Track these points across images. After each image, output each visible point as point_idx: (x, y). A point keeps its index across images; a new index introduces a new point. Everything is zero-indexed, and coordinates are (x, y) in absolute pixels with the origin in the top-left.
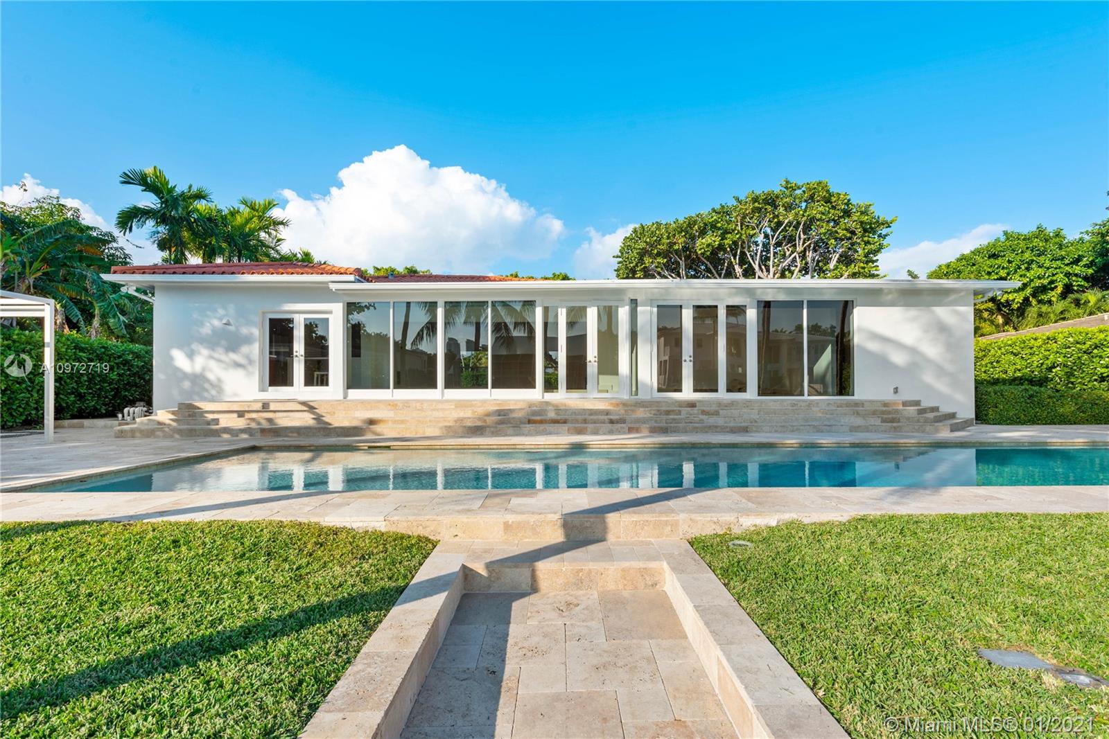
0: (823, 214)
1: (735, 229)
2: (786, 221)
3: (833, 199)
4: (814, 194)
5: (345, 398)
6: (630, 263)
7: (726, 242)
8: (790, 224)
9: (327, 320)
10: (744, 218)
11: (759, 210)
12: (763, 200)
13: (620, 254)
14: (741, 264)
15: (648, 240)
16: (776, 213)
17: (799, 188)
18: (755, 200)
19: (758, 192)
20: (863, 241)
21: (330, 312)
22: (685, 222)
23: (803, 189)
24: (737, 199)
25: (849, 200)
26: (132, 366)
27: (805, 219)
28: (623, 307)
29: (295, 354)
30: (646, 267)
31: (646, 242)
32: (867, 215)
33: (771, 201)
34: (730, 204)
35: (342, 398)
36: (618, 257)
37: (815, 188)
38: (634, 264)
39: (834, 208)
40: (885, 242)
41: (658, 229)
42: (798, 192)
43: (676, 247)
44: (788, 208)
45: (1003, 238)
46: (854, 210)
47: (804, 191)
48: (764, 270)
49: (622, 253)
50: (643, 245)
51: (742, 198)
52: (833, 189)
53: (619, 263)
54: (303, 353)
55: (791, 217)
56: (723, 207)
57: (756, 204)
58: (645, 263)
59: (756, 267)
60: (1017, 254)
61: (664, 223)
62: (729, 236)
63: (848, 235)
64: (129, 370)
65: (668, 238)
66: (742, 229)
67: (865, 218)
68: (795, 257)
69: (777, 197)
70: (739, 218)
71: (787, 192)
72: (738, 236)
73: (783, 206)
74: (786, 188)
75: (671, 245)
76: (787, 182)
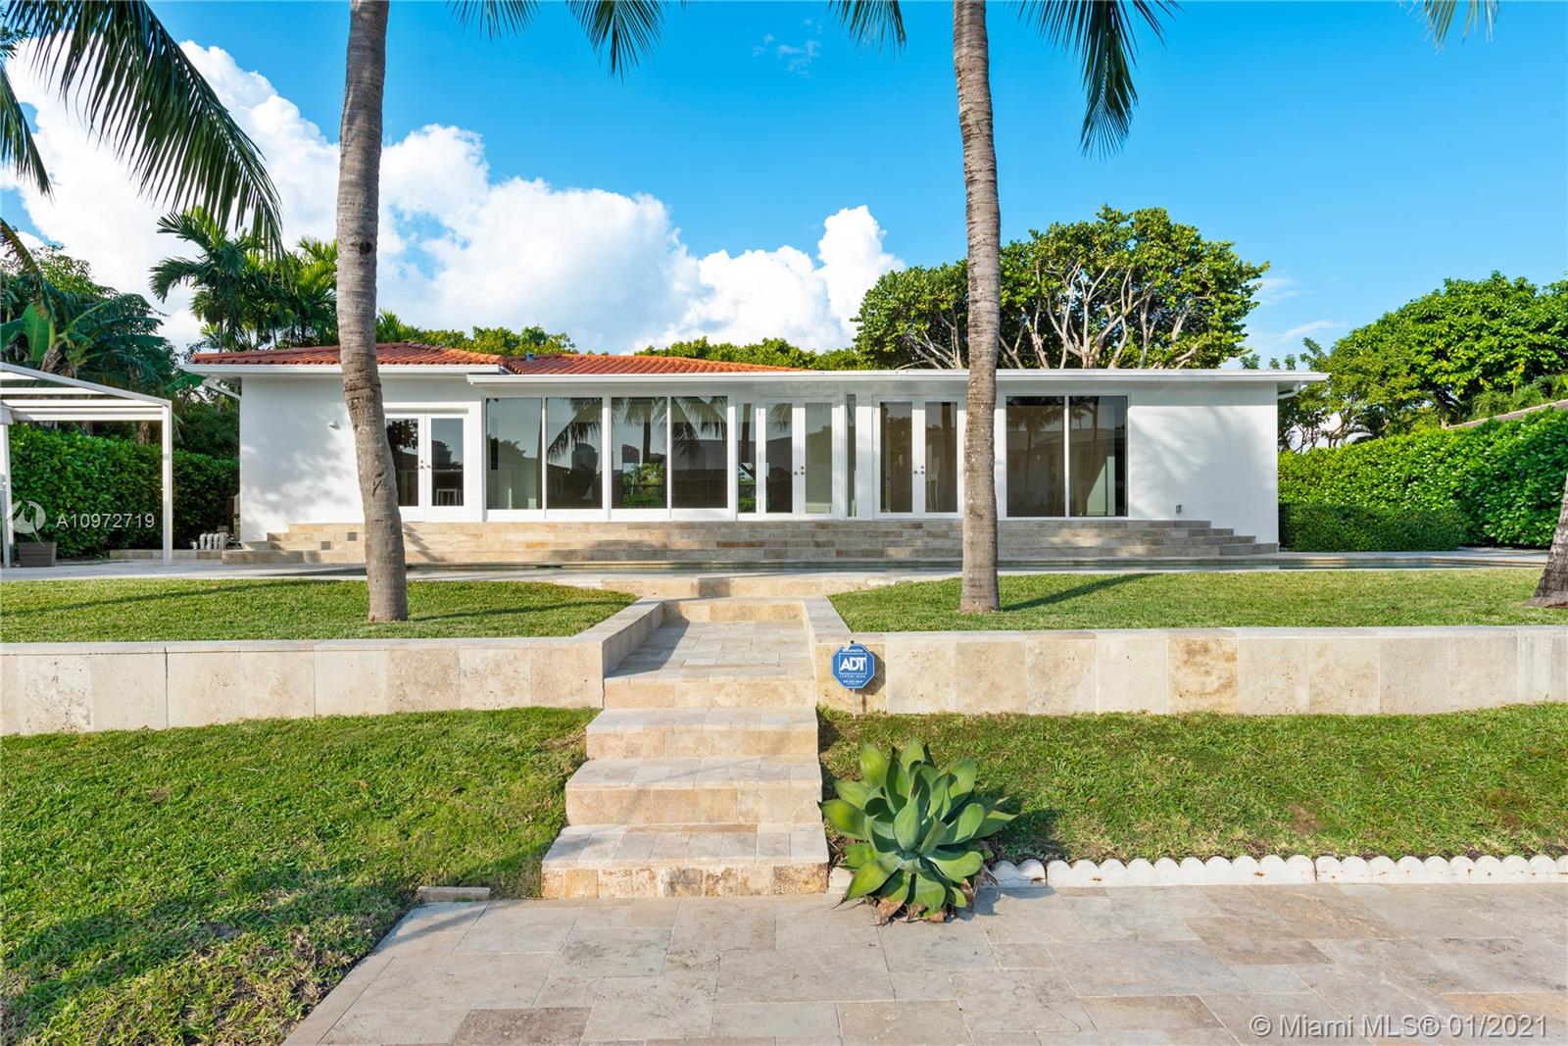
0: (1159, 258)
1: (1031, 280)
2: (1107, 268)
3: (1174, 237)
4: (1146, 228)
5: (484, 520)
6: (876, 330)
7: (1018, 298)
8: (1112, 272)
9: (461, 420)
10: (1044, 263)
11: (1066, 251)
12: (1072, 236)
13: (860, 316)
14: (1040, 332)
15: (902, 296)
16: (1092, 256)
17: (1124, 219)
18: (1061, 235)
19: (1065, 223)
20: (1218, 297)
21: (465, 411)
22: (957, 269)
23: (1132, 220)
24: (1035, 234)
25: (1198, 238)
26: (193, 481)
27: (1132, 265)
28: (837, 406)
29: (420, 464)
30: (898, 337)
31: (898, 299)
32: (1224, 260)
33: (1083, 237)
34: (1024, 242)
35: (481, 520)
36: (857, 320)
37: (1148, 220)
38: (882, 331)
39: (1174, 249)
40: (1252, 300)
41: (917, 278)
42: (1124, 225)
43: (943, 306)
44: (1109, 248)
45: (1443, 290)
46: (1205, 253)
47: (1132, 224)
48: (1077, 341)
49: (864, 315)
50: (894, 304)
51: (1042, 231)
52: (1174, 220)
53: (859, 329)
54: (430, 463)
55: (1112, 262)
56: (1014, 245)
57: (1062, 243)
58: (896, 331)
59: (1064, 335)
60: (1461, 316)
61: (928, 269)
62: (1022, 289)
63: (1198, 289)
64: (190, 486)
65: (932, 293)
66: (1041, 279)
67: (1220, 265)
68: (1120, 322)
69: (1092, 232)
70: (1037, 263)
71: (1107, 225)
72: (1034, 290)
73: (1102, 245)
74: (1106, 218)
75: (936, 303)
76: (1107, 210)
